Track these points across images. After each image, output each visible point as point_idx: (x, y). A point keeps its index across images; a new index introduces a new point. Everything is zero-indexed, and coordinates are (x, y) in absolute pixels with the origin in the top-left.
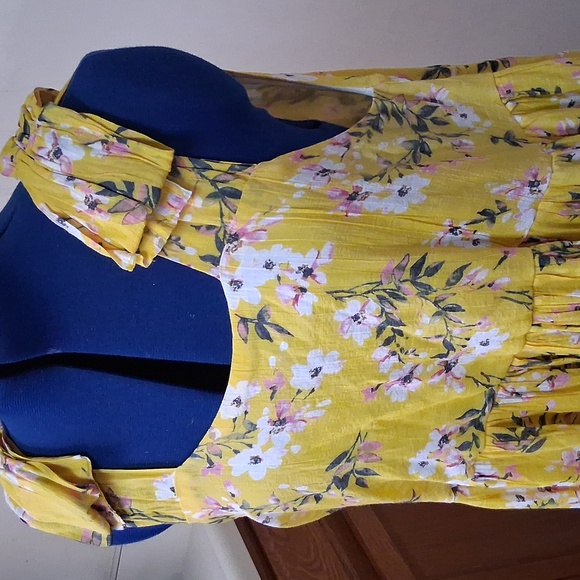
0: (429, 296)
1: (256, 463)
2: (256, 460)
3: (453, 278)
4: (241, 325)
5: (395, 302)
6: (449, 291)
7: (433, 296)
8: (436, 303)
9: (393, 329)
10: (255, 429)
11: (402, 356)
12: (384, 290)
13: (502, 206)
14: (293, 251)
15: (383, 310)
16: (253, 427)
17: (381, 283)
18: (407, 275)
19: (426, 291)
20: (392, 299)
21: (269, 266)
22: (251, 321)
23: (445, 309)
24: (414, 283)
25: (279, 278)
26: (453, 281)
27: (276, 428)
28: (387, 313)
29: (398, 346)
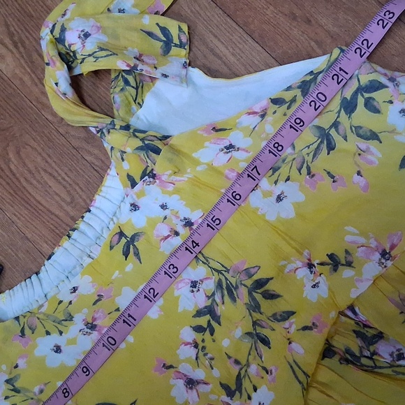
0: (254, 314)
1: (56, 352)
2: (58, 349)
3: (281, 315)
4: (117, 236)
5: (227, 298)
6: (271, 323)
7: (256, 316)
8: (255, 324)
9: (209, 321)
10: (71, 320)
11: (201, 354)
12: (226, 279)
13: (349, 259)
14: (185, 205)
15: (213, 294)
16: (70, 318)
17: (228, 271)
18: (249, 282)
19: (254, 307)
20: (226, 292)
21: (164, 207)
22: (126, 237)
23: (258, 335)
24: (250, 293)
25: (165, 218)
26: (279, 318)
27: (86, 330)
28: (214, 300)
29: (203, 341)
